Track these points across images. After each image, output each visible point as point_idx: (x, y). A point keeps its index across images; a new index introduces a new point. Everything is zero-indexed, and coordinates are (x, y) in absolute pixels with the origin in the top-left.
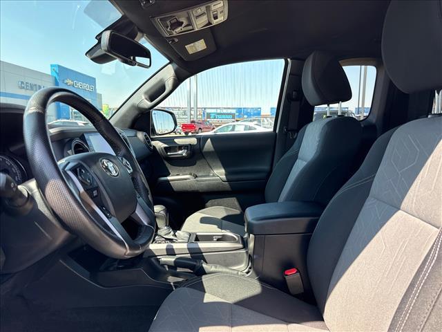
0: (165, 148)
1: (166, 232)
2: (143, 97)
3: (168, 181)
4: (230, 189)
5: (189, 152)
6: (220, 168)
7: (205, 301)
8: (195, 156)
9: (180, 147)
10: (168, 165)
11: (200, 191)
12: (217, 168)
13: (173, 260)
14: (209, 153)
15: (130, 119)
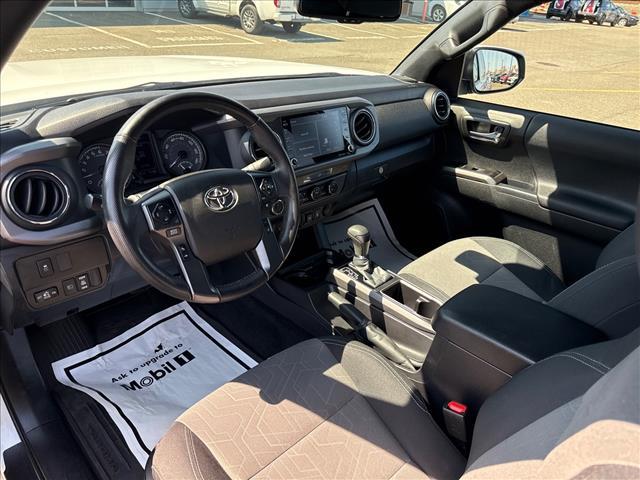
0: (469, 122)
1: (360, 263)
2: (451, 35)
3: (455, 175)
4: (549, 222)
5: (504, 138)
6: (551, 179)
7: (325, 373)
8: (512, 147)
9: (493, 127)
10: (468, 150)
11: (499, 206)
12: (546, 178)
13: (340, 303)
14: (537, 149)
15: (428, 66)
